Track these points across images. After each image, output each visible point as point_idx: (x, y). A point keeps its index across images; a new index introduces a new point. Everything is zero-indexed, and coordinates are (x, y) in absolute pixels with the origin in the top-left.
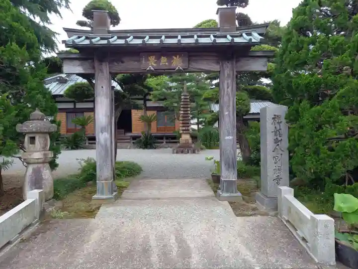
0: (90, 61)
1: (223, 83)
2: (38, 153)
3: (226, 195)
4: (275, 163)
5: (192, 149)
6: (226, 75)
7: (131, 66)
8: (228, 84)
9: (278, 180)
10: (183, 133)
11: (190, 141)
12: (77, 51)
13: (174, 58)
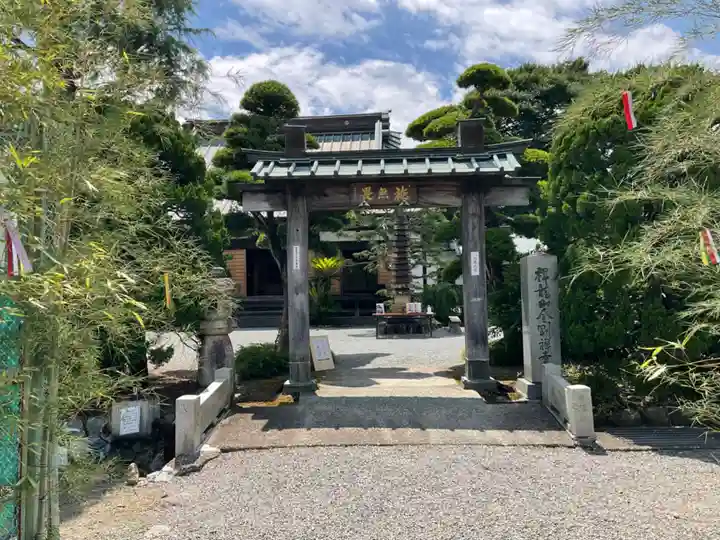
3: (473, 381)
4: (541, 335)
6: (471, 213)
8: (474, 224)
9: (546, 358)
10: (397, 295)
13: (398, 189)
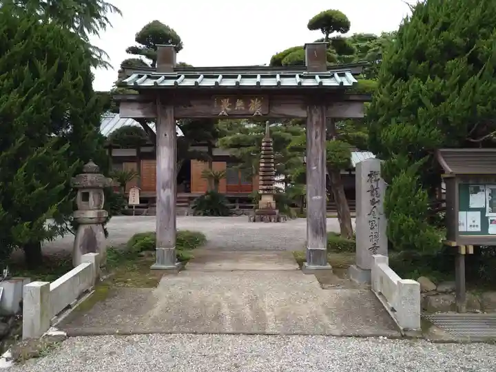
0: (151, 104)
1: (311, 131)
2: (93, 211)
3: (312, 267)
4: (371, 229)
5: (276, 216)
6: (314, 123)
7: (200, 110)
8: (316, 133)
9: (374, 249)
10: (264, 194)
11: (274, 205)
12: (137, 92)
13: (252, 101)
